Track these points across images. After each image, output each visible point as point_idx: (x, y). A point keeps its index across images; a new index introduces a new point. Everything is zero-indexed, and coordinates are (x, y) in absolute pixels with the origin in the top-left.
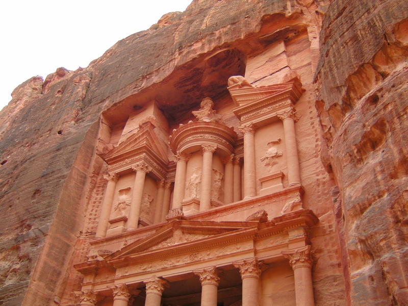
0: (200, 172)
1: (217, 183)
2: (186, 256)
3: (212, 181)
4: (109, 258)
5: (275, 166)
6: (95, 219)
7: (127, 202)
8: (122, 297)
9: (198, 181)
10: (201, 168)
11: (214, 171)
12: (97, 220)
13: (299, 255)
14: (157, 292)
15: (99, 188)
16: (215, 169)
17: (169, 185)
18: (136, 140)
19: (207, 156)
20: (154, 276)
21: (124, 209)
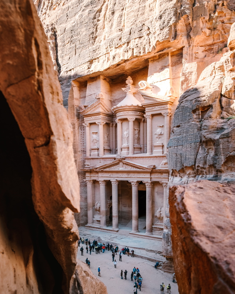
0: (128, 131)
1: (136, 135)
2: (125, 174)
3: (134, 135)
4: (95, 169)
5: (160, 139)
6: (83, 144)
7: (98, 140)
8: (103, 184)
9: (128, 136)
10: (128, 128)
11: (134, 130)
12: (84, 145)
13: (165, 184)
14: (116, 185)
15: (81, 126)
16: (135, 129)
17: (114, 125)
18: (95, 107)
19: (131, 124)
20: (114, 179)
21: (96, 143)
